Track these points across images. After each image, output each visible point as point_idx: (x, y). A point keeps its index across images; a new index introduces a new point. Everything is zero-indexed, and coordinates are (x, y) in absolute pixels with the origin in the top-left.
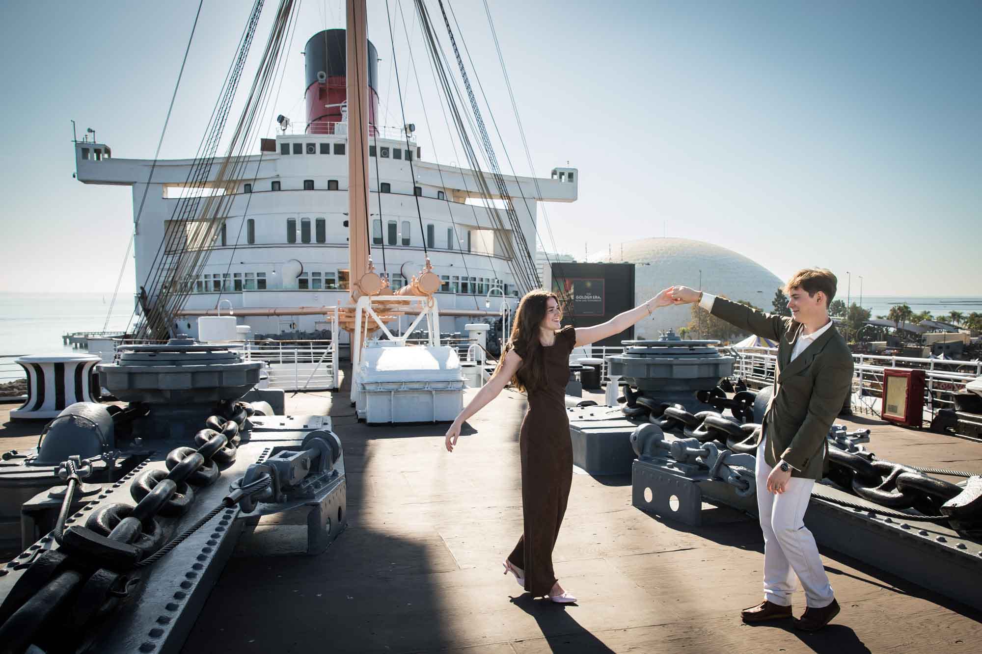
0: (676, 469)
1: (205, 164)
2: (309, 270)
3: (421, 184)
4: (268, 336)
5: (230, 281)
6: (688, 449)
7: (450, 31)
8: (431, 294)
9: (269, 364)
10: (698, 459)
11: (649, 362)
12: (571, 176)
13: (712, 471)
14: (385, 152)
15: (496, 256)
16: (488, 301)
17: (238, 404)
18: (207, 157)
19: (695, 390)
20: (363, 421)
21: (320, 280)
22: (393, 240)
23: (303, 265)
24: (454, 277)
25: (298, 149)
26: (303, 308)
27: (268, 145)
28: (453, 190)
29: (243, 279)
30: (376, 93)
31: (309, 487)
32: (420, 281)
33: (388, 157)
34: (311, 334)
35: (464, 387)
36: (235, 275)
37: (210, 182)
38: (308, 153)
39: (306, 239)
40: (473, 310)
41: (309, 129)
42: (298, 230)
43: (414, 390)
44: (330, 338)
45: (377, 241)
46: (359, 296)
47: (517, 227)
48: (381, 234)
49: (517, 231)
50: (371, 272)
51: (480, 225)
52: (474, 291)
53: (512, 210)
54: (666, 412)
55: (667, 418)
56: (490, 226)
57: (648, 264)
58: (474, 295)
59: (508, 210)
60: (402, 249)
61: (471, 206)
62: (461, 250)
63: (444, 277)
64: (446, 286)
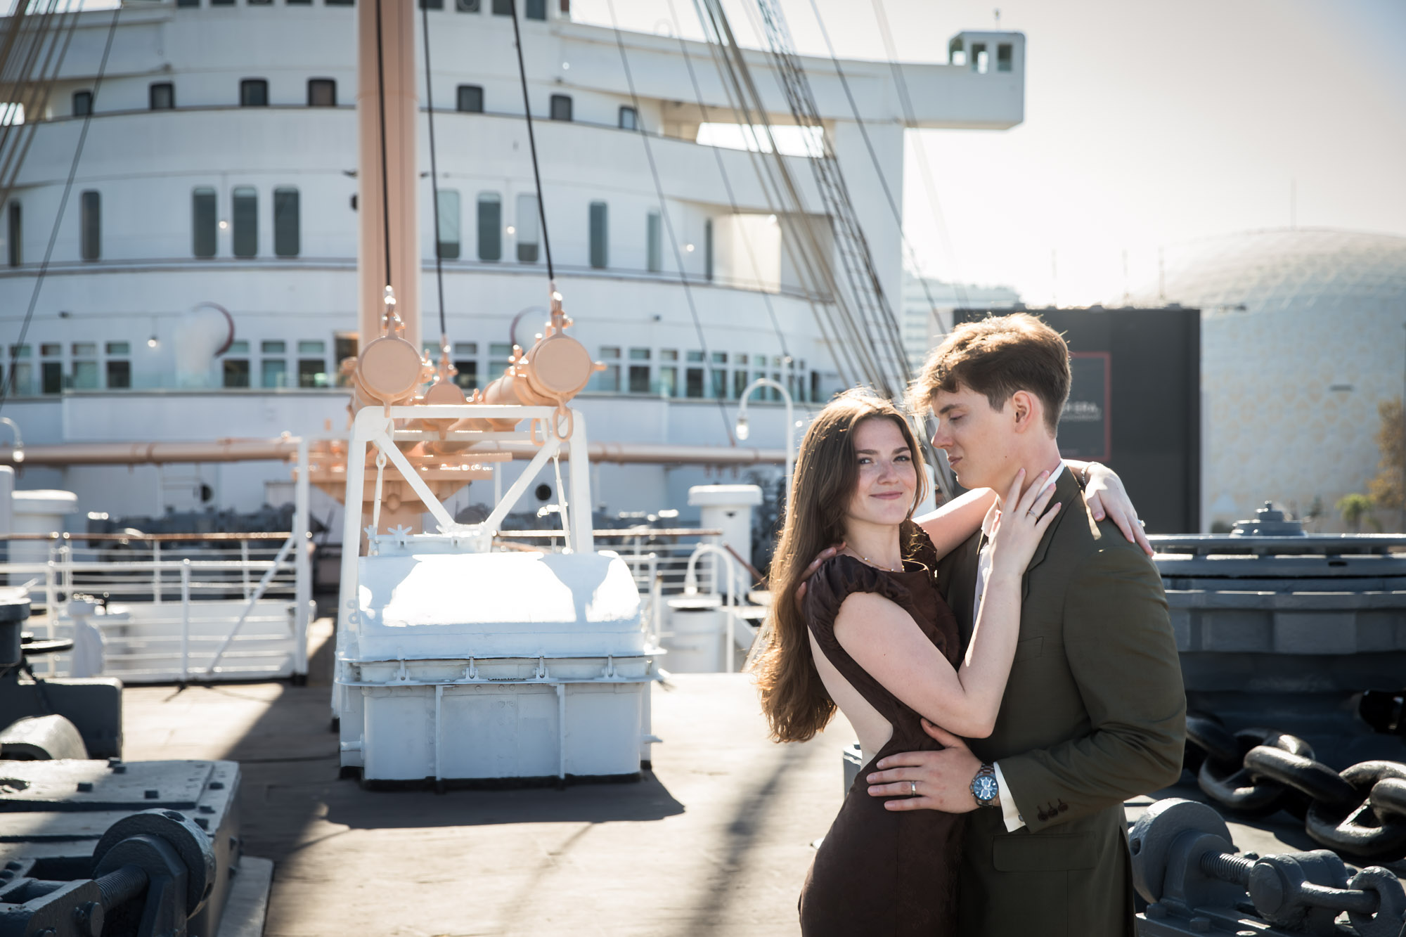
2: (252, 333)
3: (571, 86)
4: (125, 523)
5: (28, 365)
6: (1306, 885)
8: (566, 400)
9: (105, 605)
10: (1342, 919)
11: (1202, 603)
12: (1005, 53)
15: (786, 291)
16: (742, 421)
19: (1349, 693)
20: (353, 773)
22: (489, 249)
23: (236, 321)
24: (664, 351)
26: (228, 442)
28: (664, 105)
29: (66, 360)
32: (532, 362)
33: (477, 10)
34: (253, 517)
35: (651, 675)
36: (45, 349)
39: (245, 246)
40: (719, 446)
42: (224, 220)
43: (502, 683)
44: (289, 529)
45: (446, 251)
46: (360, 407)
47: (841, 207)
48: (458, 233)
49: (841, 218)
50: (392, 337)
51: (740, 201)
52: (721, 393)
53: (826, 157)
54: (1252, 762)
55: (1254, 779)
56: (763, 204)
57: (1242, 308)
58: (721, 404)
59: (817, 158)
60: (516, 274)
61: (712, 149)
62: (683, 275)
63: (634, 352)
64: (640, 377)
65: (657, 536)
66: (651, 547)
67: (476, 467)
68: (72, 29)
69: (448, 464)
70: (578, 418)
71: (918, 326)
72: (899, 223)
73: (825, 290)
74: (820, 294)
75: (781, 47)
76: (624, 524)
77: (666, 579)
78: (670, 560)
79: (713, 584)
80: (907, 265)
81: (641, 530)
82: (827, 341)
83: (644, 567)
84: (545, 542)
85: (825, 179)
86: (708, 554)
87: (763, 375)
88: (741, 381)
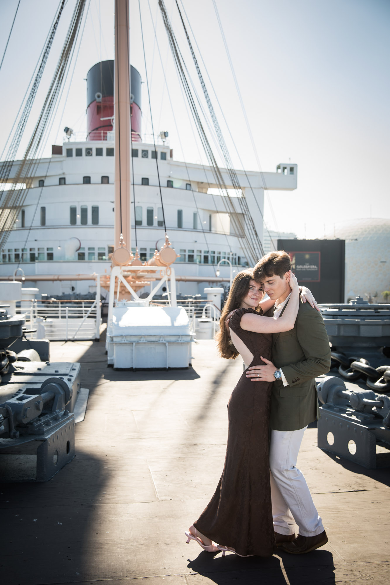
0: (354, 417)
1: (8, 165)
2: (86, 245)
3: (173, 178)
4: (51, 297)
5: (26, 254)
6: (365, 400)
7: (194, 58)
8: (169, 265)
9: (45, 319)
10: (374, 409)
11: (341, 323)
12: (292, 169)
13: (385, 420)
14: (145, 154)
15: (231, 234)
16: (218, 271)
17: (4, 353)
18: (9, 160)
19: (380, 347)
20: (111, 366)
21: (94, 253)
22: (150, 222)
23: (81, 242)
24: (198, 251)
25: (79, 153)
26: (79, 275)
27: (57, 150)
28: (198, 183)
29: (36, 252)
30: (140, 108)
31: (40, 425)
32: (160, 255)
33: (147, 157)
34: (86, 295)
35: (192, 340)
36: (31, 250)
37: (11, 179)
38: (86, 155)
39: (84, 222)
40: (212, 277)
41: (89, 137)
42: (78, 215)
43: (151, 342)
44: (95, 299)
45: (138, 223)
46: (114, 266)
47: (246, 212)
48: (141, 218)
49: (246, 215)
50: (122, 248)
51: (219, 210)
52: (213, 262)
53: (242, 198)
54: (353, 366)
55: (353, 370)
56: (225, 210)
57: (356, 240)
58: (213, 265)
59: (240, 198)
60: (157, 229)
61: (211, 195)
62: (203, 230)
63: (189, 251)
64: (191, 258)
65: (195, 302)
66: (193, 305)
67: (146, 282)
68: (39, 163)
69: (139, 281)
70: (173, 270)
71: (268, 244)
72: (262, 216)
73: (242, 234)
74: (240, 235)
75: (230, 168)
76: (186, 298)
77: (197, 313)
78: (198, 308)
79: (210, 315)
80: (265, 227)
81: (191, 300)
82: (242, 248)
83: (191, 310)
84: (164, 303)
85: (242, 204)
86: (209, 307)
87: (225, 258)
88: (219, 259)
